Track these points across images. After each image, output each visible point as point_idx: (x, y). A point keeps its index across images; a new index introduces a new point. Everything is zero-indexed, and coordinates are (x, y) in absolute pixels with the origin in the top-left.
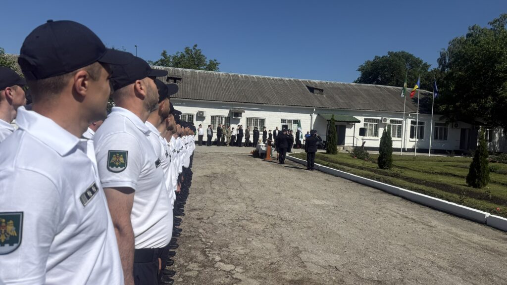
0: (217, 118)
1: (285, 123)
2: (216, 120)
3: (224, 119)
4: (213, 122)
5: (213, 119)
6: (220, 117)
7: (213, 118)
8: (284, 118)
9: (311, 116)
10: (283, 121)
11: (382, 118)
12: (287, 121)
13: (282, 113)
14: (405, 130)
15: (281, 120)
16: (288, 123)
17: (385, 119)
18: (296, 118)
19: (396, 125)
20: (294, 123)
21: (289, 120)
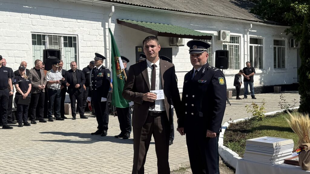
1: (44, 44)
8: (41, 30)
9: (103, 26)
10: (38, 39)
11: (219, 32)
12: (47, 39)
13: (33, 16)
14: (244, 54)
15: (32, 34)
16: (51, 43)
17: (224, 33)
18: (70, 31)
19: (233, 45)
20: (65, 45)
21: (50, 37)
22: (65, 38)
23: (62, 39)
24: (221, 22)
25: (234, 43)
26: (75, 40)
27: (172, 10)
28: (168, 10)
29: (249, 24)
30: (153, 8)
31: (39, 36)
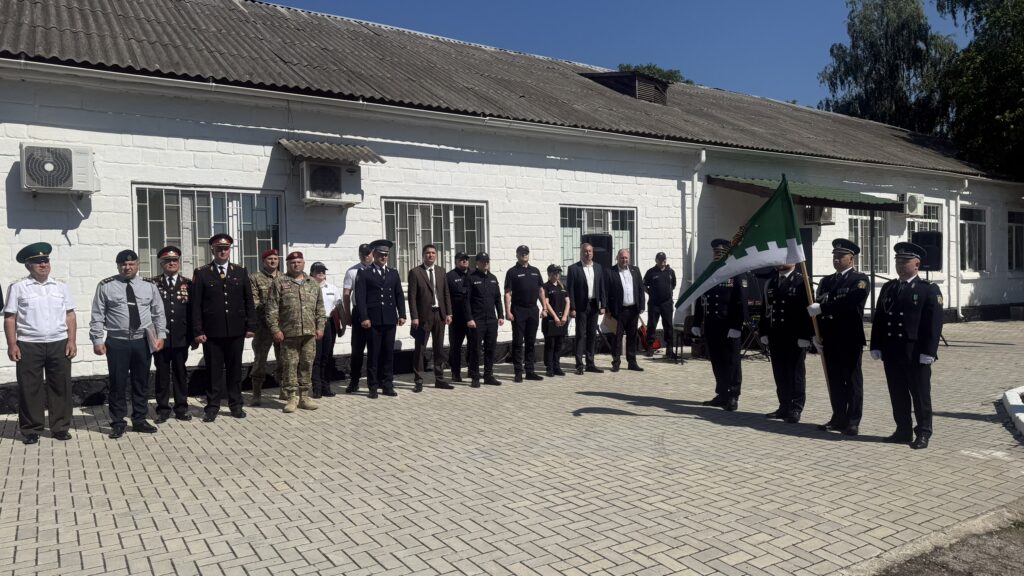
0: (186, 205)
2: (175, 213)
3: (233, 207)
4: (157, 230)
5: (157, 212)
6: (204, 196)
7: (154, 203)
8: (575, 199)
10: (570, 216)
12: (585, 217)
13: (563, 175)
14: (949, 241)
15: (562, 209)
16: (590, 225)
17: (912, 198)
18: (623, 201)
19: (926, 223)
20: (615, 227)
21: (591, 212)
22: (615, 213)
23: (610, 215)
24: (904, 176)
25: (929, 218)
26: (632, 217)
27: (812, 155)
28: (804, 154)
29: (962, 180)
30: (777, 151)
31: (572, 211)
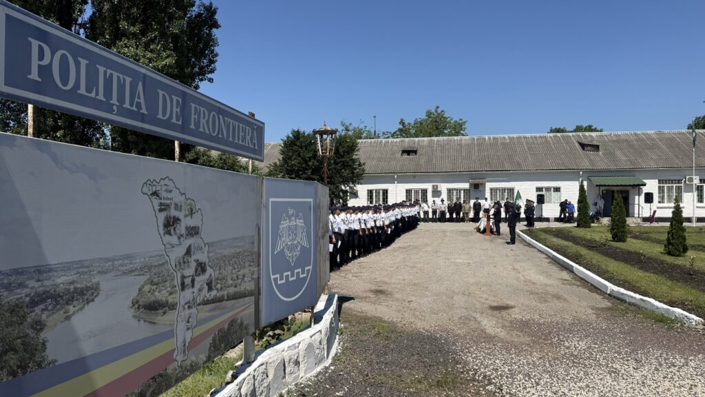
0: (455, 192)
1: (542, 191)
6: (457, 190)
7: (449, 191)
12: (544, 189)
15: (536, 188)
16: (546, 191)
20: (554, 191)
22: (554, 188)
23: (552, 189)
26: (561, 189)
31: (540, 188)
